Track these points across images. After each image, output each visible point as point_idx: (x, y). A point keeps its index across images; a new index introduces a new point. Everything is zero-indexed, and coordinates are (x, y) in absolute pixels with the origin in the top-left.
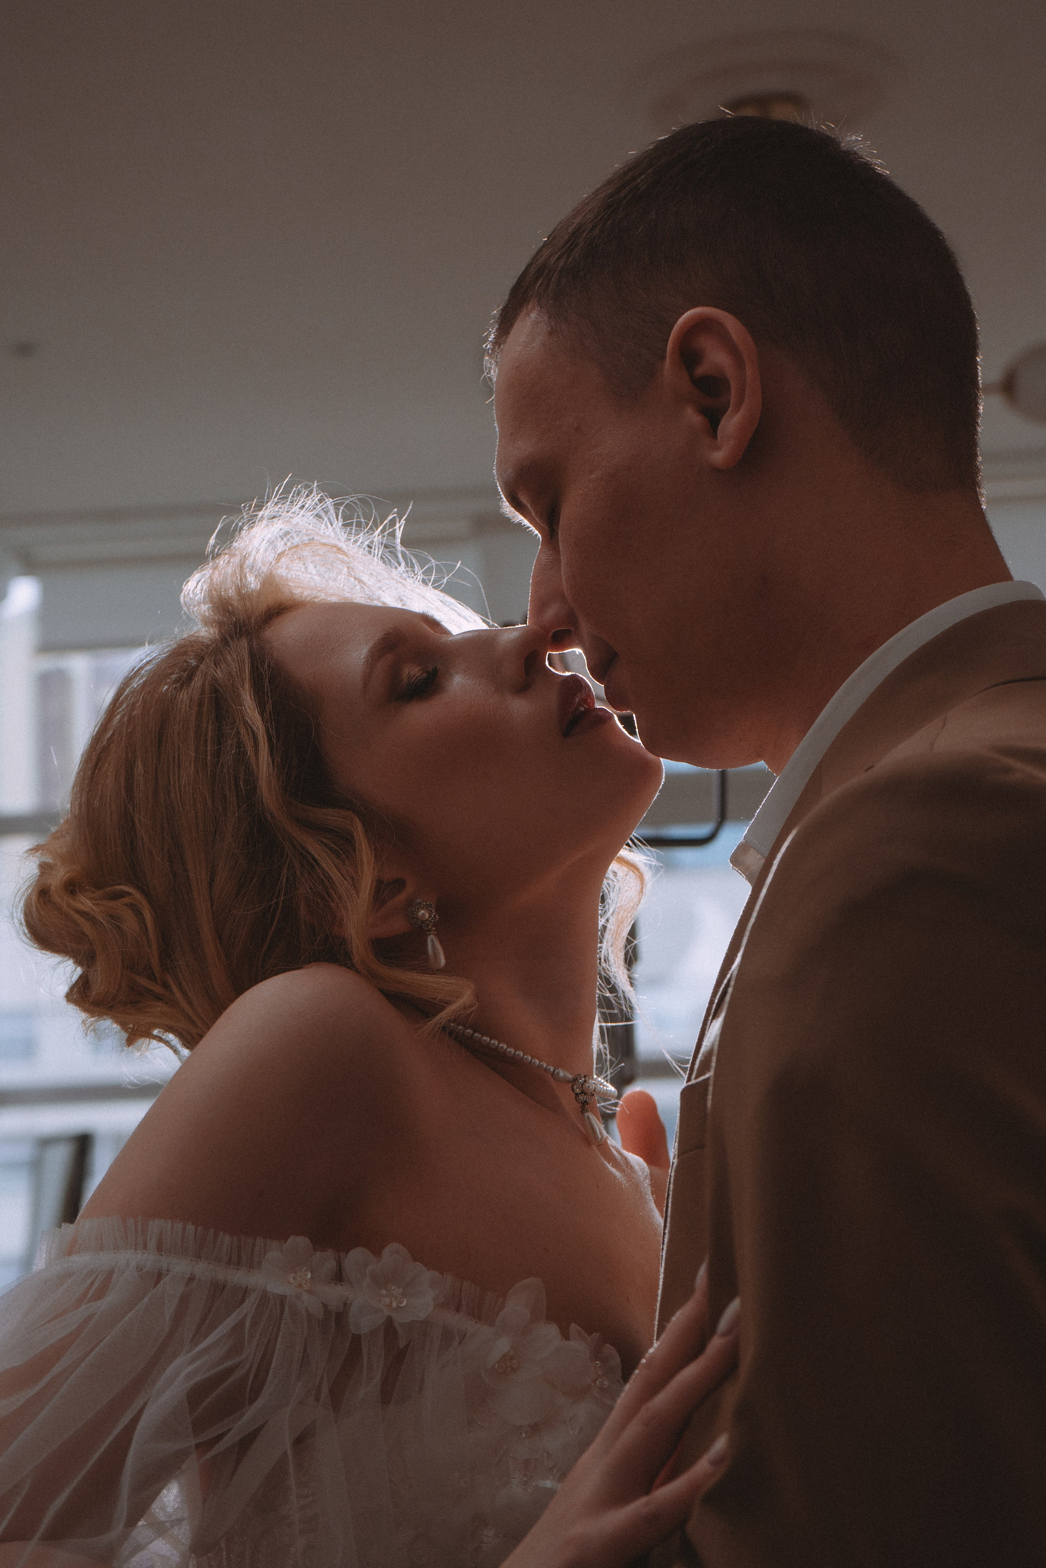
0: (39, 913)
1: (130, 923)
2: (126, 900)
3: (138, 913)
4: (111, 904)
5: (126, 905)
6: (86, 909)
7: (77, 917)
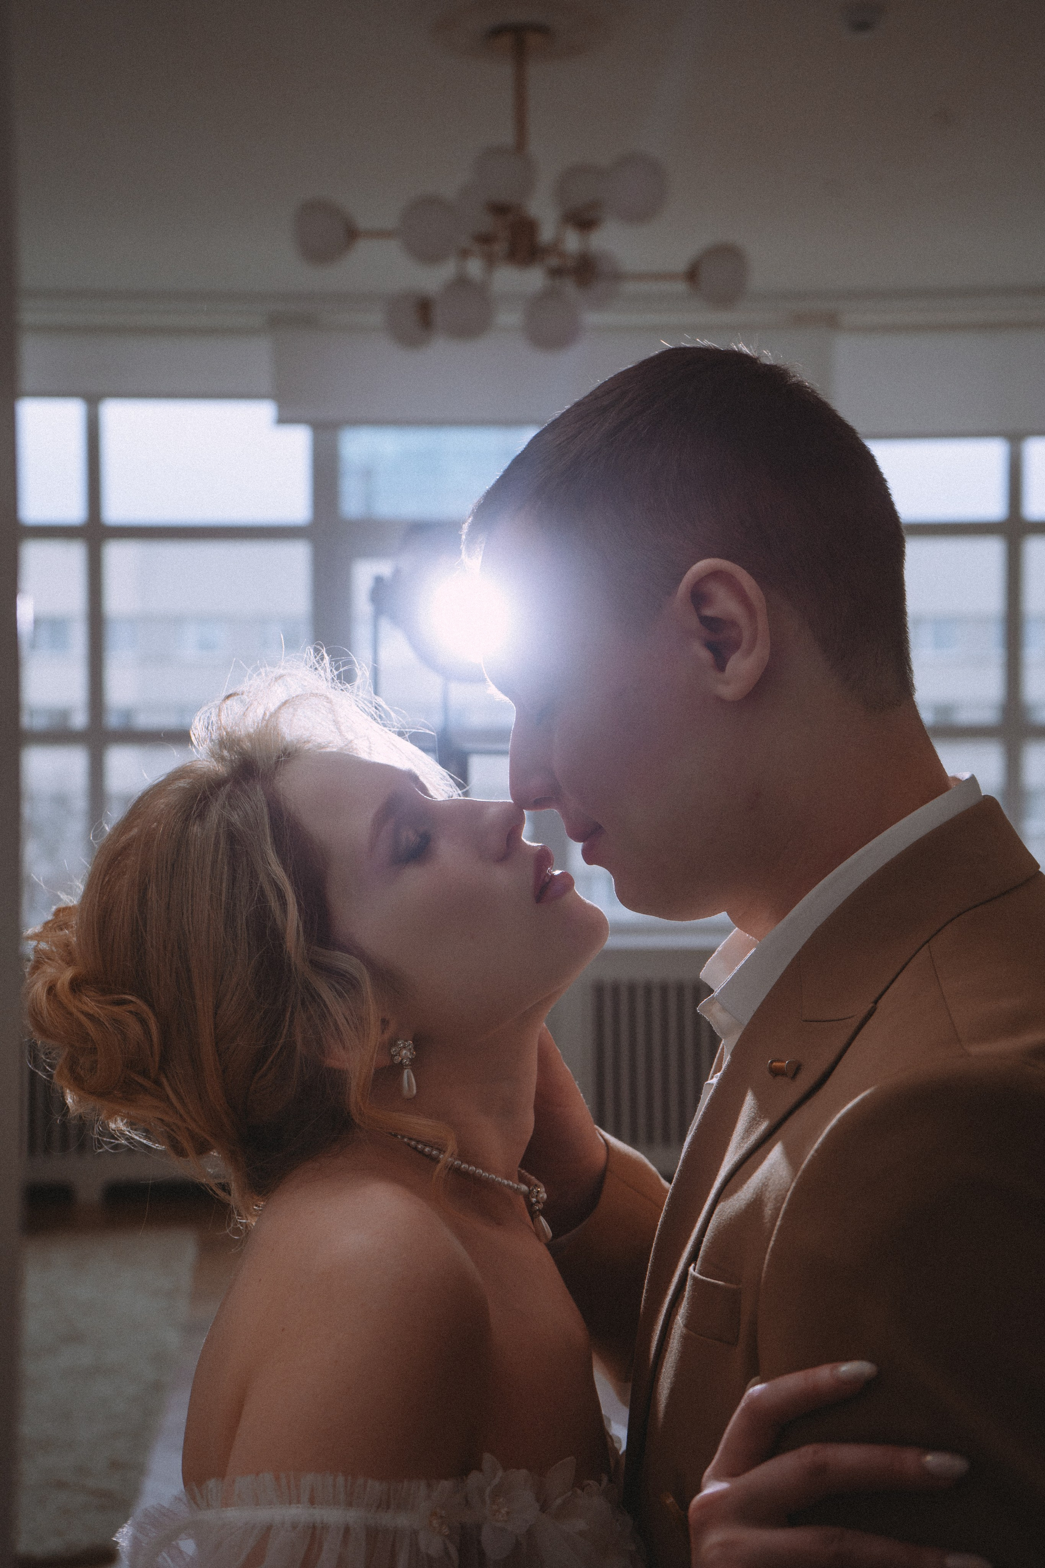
0: (50, 1014)
1: (134, 1029)
2: (131, 1008)
3: (143, 1022)
4: (116, 1009)
5: (131, 1012)
6: (91, 1012)
7: (83, 1018)
